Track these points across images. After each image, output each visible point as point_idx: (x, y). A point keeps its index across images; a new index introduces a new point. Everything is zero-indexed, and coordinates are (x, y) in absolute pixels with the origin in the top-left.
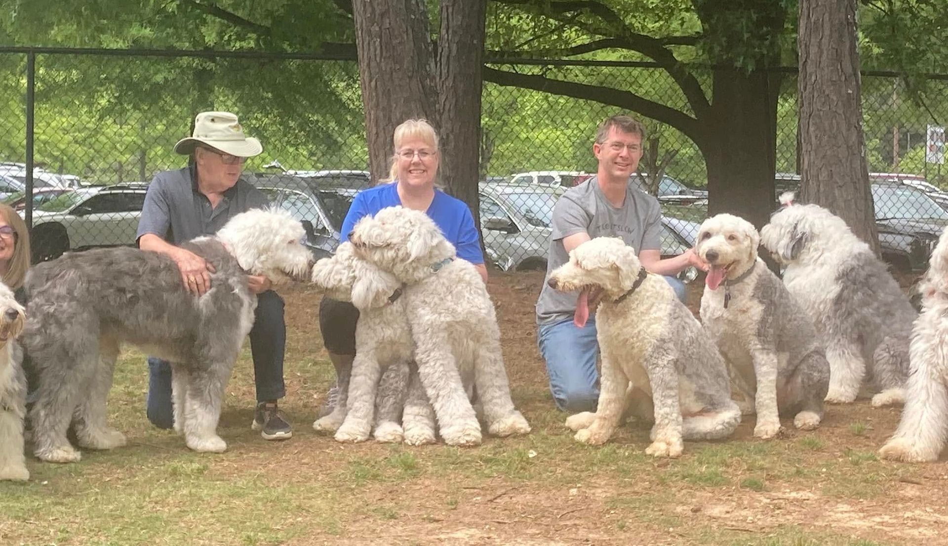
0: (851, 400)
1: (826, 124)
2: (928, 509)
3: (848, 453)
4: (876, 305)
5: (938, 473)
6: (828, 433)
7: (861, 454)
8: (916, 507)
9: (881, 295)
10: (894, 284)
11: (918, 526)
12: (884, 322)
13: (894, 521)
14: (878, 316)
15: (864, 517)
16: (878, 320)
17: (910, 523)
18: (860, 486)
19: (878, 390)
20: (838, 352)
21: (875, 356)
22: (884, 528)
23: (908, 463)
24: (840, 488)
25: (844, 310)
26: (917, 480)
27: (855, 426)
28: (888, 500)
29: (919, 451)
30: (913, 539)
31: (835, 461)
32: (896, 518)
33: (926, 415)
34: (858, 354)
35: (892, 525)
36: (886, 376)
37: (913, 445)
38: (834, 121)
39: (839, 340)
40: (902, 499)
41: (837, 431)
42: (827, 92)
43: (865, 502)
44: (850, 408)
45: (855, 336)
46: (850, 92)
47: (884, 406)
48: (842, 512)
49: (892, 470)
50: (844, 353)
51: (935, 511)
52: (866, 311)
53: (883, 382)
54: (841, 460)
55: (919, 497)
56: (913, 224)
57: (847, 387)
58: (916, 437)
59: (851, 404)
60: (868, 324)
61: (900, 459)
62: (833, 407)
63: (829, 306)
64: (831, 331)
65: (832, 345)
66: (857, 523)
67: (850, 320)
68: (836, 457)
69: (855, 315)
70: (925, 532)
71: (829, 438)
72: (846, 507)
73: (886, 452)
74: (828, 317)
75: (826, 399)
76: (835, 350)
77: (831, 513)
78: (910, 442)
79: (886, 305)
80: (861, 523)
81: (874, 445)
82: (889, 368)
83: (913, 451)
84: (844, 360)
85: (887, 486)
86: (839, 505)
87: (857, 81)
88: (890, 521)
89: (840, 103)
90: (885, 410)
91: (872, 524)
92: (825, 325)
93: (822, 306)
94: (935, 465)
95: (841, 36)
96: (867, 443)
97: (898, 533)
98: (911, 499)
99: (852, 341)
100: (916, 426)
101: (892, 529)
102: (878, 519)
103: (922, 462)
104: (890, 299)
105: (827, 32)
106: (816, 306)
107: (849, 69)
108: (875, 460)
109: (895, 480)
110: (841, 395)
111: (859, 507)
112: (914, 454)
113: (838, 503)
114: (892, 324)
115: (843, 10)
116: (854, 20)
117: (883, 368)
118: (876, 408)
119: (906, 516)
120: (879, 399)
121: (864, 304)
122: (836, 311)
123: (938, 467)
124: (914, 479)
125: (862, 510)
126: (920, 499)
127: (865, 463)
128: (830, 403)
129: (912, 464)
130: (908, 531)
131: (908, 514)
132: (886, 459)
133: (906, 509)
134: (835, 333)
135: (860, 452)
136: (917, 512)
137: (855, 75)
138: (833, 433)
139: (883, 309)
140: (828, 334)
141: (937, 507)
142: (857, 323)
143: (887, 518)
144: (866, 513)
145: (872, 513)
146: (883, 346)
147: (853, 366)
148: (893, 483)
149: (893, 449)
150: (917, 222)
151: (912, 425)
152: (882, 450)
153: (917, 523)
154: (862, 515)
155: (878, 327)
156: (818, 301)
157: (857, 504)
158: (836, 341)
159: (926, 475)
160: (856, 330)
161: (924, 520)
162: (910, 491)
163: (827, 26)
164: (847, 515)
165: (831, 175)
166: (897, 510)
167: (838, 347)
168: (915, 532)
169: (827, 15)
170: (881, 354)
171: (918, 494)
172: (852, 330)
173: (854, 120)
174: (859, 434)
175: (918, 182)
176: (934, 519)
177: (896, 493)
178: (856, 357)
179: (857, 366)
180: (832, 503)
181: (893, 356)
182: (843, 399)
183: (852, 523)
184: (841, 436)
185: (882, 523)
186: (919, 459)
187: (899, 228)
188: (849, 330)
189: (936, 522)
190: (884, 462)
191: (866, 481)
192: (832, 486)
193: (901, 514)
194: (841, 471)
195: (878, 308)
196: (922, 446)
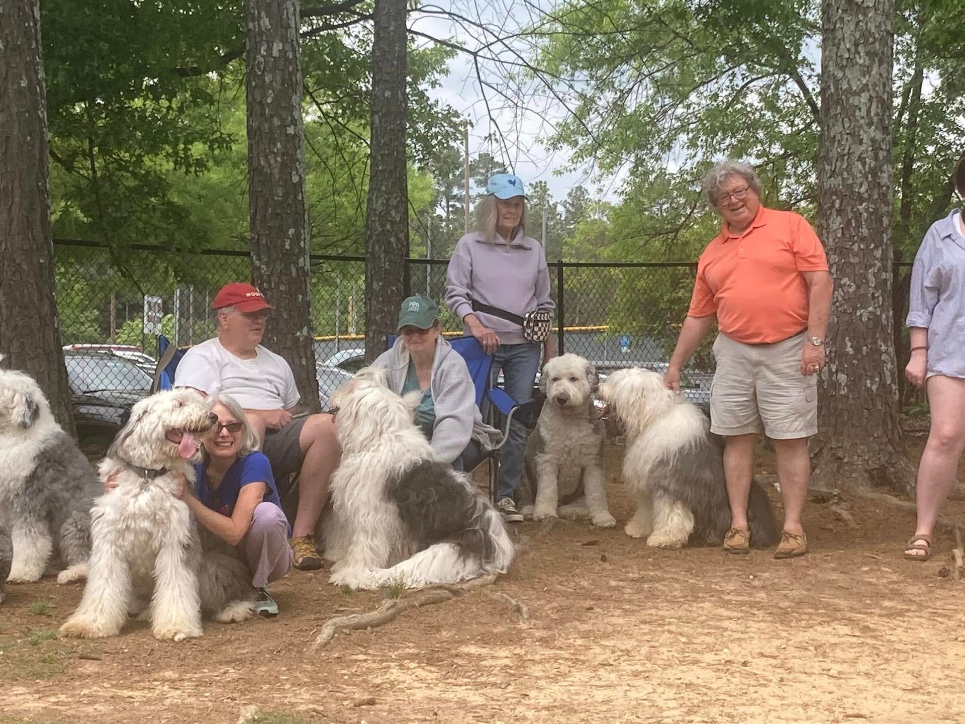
0: (36, 579)
1: (17, 293)
2: (105, 685)
3: (27, 633)
4: (65, 480)
5: (118, 647)
6: (9, 614)
7: (40, 633)
8: (94, 683)
9: (71, 470)
10: (83, 458)
11: (95, 702)
12: (73, 497)
13: (70, 700)
14: (67, 491)
15: (39, 698)
16: (67, 495)
17: (85, 700)
18: (38, 667)
19: (64, 567)
20: (24, 531)
21: (61, 532)
22: (59, 707)
23: (89, 638)
24: (17, 671)
25: (35, 487)
26: (97, 656)
27: (36, 605)
28: (65, 679)
29: (100, 626)
30: (87, 716)
31: (13, 643)
32: (73, 696)
33: (108, 591)
34: (46, 532)
35: (68, 704)
36: (71, 551)
37: (95, 621)
38: (26, 291)
39: (26, 519)
40: (80, 677)
41: (19, 611)
42: (18, 261)
43: (42, 683)
44: (33, 587)
45: (44, 514)
46: (42, 261)
47: (71, 583)
48: (16, 695)
49: (73, 647)
50: (30, 531)
51: (113, 686)
52: (57, 486)
53: (69, 558)
54: (19, 641)
55: (98, 673)
56: (125, 396)
57: (32, 566)
58: (98, 613)
59: (35, 582)
60: (58, 499)
61: (80, 636)
62: (16, 587)
63: (19, 483)
64: (18, 510)
65: (19, 523)
66: (32, 705)
67: (39, 497)
68: (15, 638)
69: (46, 491)
70: (101, 708)
71: (9, 619)
72: (21, 690)
73: (67, 630)
74: (17, 495)
75: (10, 578)
76: (21, 528)
77: (5, 697)
78: (92, 618)
79: (75, 479)
80: (36, 704)
81: (55, 623)
82: (75, 542)
83: (94, 627)
84: (30, 539)
85: (65, 664)
86: (15, 688)
87: (49, 251)
88: (66, 700)
89: (32, 273)
90: (70, 587)
91: (47, 705)
92: (12, 503)
93: (12, 484)
94: (117, 639)
95: (32, 204)
96: (49, 621)
97: (73, 712)
98: (89, 676)
99: (40, 519)
100: (97, 602)
101: (67, 707)
102: (53, 699)
103: (103, 638)
104: (79, 473)
105: (17, 199)
106: (6, 483)
107: (40, 238)
108: (56, 639)
109: (74, 658)
110: (26, 574)
111: (35, 688)
112: (95, 630)
113: (13, 685)
114: (81, 498)
115: (33, 177)
116: (46, 187)
117: (70, 542)
118: (61, 585)
119: (82, 693)
120: (65, 576)
121: (54, 480)
122: (27, 488)
123: (119, 641)
124: (93, 655)
125: (37, 692)
126: (98, 675)
127: (45, 642)
128: (13, 583)
129: (93, 639)
130: (83, 709)
131: (86, 691)
132: (66, 636)
133: (83, 687)
134: (23, 511)
135: (39, 632)
136: (95, 688)
137: (48, 243)
138: (13, 614)
139: (72, 484)
140: (16, 512)
141: (115, 682)
142: (47, 500)
143: (63, 697)
144: (42, 694)
145: (48, 693)
146: (70, 520)
147: (39, 545)
148: (72, 661)
149: (74, 626)
150: (130, 394)
151: (94, 601)
152: (62, 628)
153: (93, 700)
154: (37, 696)
155: (67, 503)
156: (8, 479)
157: (33, 685)
158: (23, 519)
159: (107, 650)
160: (45, 507)
161: (100, 696)
162: (90, 668)
163: (17, 192)
164: (22, 697)
165: (22, 347)
166: (74, 688)
167: (24, 525)
168: (90, 709)
169: (17, 181)
170: (69, 529)
171: (97, 670)
172: (42, 506)
173: (46, 290)
174: (41, 614)
175: (131, 353)
176: (110, 694)
177: (74, 671)
178: (43, 535)
179: (44, 545)
180: (7, 686)
181: (80, 530)
182: (27, 578)
183: (26, 705)
184: (21, 616)
185: (57, 703)
186: (101, 635)
187: (111, 400)
188: (39, 507)
189: (112, 697)
190: (65, 640)
191: (44, 661)
192: (8, 669)
193: (77, 692)
194: (19, 652)
195: (67, 483)
196: (103, 621)
